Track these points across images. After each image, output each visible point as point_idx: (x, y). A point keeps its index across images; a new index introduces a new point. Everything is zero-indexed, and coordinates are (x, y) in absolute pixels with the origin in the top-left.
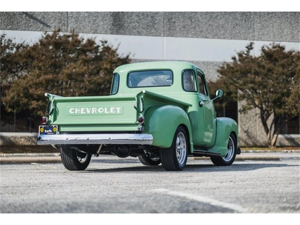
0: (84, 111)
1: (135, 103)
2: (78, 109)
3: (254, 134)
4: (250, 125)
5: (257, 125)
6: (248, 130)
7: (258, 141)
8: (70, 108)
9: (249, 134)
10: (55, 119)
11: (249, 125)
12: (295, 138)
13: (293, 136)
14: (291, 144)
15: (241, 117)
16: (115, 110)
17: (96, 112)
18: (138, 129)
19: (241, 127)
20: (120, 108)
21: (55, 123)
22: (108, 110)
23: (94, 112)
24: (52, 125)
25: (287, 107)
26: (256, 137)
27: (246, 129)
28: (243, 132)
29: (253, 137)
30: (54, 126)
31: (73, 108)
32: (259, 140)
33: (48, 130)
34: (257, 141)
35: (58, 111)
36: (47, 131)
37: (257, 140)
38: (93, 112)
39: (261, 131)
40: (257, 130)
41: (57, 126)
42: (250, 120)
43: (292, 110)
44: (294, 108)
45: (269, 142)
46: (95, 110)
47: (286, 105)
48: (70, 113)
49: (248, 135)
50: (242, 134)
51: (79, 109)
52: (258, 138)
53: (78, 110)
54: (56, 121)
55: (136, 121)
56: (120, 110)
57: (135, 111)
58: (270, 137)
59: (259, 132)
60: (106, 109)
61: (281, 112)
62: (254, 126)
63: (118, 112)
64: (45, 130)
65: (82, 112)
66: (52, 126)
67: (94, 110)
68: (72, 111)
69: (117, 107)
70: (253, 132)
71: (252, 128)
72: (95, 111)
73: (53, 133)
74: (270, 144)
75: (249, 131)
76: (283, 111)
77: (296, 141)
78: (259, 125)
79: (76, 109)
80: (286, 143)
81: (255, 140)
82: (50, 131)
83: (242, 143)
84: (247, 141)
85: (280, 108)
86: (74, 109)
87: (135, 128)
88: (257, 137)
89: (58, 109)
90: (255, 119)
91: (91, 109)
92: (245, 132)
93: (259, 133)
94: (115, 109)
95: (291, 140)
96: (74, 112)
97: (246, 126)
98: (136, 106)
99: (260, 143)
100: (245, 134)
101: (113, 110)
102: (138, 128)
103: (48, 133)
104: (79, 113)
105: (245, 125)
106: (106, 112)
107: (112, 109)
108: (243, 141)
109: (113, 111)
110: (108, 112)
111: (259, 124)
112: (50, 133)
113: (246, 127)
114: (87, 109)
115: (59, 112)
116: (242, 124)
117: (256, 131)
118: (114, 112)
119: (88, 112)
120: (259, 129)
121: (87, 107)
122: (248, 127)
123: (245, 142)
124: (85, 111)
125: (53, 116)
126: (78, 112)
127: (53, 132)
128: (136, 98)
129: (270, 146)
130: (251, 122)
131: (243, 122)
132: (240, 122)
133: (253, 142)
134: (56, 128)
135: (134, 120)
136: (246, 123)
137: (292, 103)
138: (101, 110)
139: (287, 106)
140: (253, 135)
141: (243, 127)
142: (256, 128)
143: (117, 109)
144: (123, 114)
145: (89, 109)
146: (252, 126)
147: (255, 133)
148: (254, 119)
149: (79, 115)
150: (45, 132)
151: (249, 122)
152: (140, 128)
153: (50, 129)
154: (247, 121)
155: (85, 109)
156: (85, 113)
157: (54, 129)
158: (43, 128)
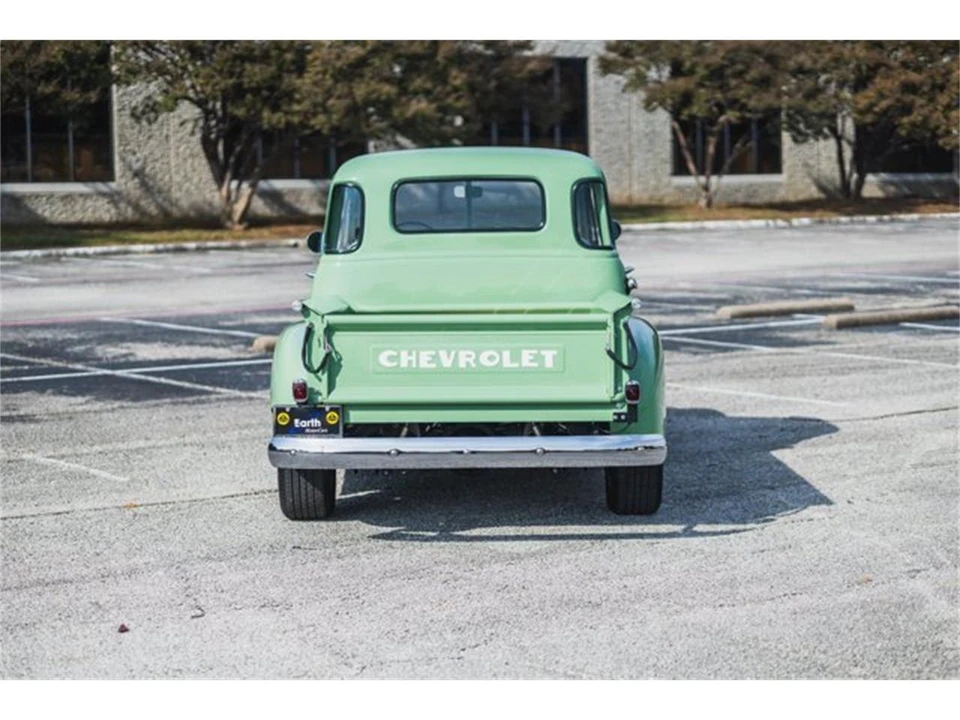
0: (430, 359)
2: (410, 354)
3: (162, 180)
4: (151, 153)
5: (172, 153)
6: (143, 169)
7: (174, 204)
8: (385, 349)
9: (147, 179)
10: (331, 387)
11: (146, 153)
12: (285, 191)
13: (279, 184)
14: (272, 209)
15: (122, 126)
16: (539, 358)
17: (474, 365)
18: (616, 417)
19: (123, 159)
20: (555, 352)
21: (333, 397)
22: (516, 357)
23: (468, 364)
24: (322, 403)
25: (296, 107)
26: (169, 190)
27: (136, 166)
28: (129, 174)
29: (160, 192)
30: (327, 408)
31: (395, 350)
32: (177, 200)
33: (309, 419)
34: (172, 204)
35: (340, 359)
36: (305, 424)
37: (174, 201)
38: (462, 365)
39: (185, 170)
40: (173, 170)
41: (339, 407)
42: (150, 137)
43: (315, 115)
44: (320, 109)
45: (228, 209)
46: (469, 356)
47: (292, 100)
48: (380, 365)
49: (144, 184)
50: (126, 184)
51: (414, 353)
52: (176, 194)
53: (410, 358)
54: (332, 393)
55: (611, 395)
56: (554, 357)
57: (610, 363)
59: (177, 172)
60: (506, 354)
61: (279, 122)
62: (162, 157)
63: (549, 363)
64: (296, 421)
65: (424, 364)
66: (324, 409)
67: (465, 359)
68: (390, 358)
69: (542, 349)
70: (159, 176)
71: (156, 160)
72: (471, 360)
73: (326, 431)
74: (229, 216)
75: (148, 170)
76: (283, 120)
77: (287, 199)
79: (404, 354)
80: (260, 207)
81: (165, 200)
82: (316, 422)
83: (126, 211)
84: (143, 203)
85: (275, 108)
86: (395, 353)
87: (607, 415)
88: (173, 190)
89: (337, 353)
90: (165, 132)
91: (456, 355)
92: (136, 174)
93: (177, 178)
94: (539, 353)
95: (274, 197)
96: (395, 364)
97: (138, 155)
98: (613, 350)
99: (180, 209)
100: (137, 180)
101: (531, 358)
102: (615, 414)
103: (307, 431)
104: (414, 365)
105: (134, 153)
106: (507, 364)
107: (526, 355)
108: (129, 203)
109: (531, 361)
110: (516, 365)
111: (178, 148)
112: (316, 428)
113: (138, 160)
114: (443, 354)
115: (343, 363)
116: (123, 151)
117: (169, 171)
118: (535, 365)
119: (447, 363)
121: (442, 349)
122: (146, 158)
123: (136, 207)
124: (435, 358)
125: (326, 375)
126: (410, 362)
127: (325, 425)
128: (611, 324)
129: (228, 225)
130: (152, 142)
131: (128, 144)
132: (120, 145)
133: (159, 206)
135: (603, 390)
136: (139, 146)
137: (316, 94)
138: (491, 358)
139: (299, 102)
140: (161, 183)
141: (131, 158)
142: (168, 163)
143: (543, 357)
144: (563, 371)
145: (449, 356)
146: (158, 154)
147: (167, 178)
148: (161, 134)
149: (415, 374)
150: (297, 426)
151: (146, 144)
152: (622, 414)
153: (314, 417)
154: (141, 138)
155: (433, 353)
156: (433, 366)
157: (328, 416)
158: (289, 413)
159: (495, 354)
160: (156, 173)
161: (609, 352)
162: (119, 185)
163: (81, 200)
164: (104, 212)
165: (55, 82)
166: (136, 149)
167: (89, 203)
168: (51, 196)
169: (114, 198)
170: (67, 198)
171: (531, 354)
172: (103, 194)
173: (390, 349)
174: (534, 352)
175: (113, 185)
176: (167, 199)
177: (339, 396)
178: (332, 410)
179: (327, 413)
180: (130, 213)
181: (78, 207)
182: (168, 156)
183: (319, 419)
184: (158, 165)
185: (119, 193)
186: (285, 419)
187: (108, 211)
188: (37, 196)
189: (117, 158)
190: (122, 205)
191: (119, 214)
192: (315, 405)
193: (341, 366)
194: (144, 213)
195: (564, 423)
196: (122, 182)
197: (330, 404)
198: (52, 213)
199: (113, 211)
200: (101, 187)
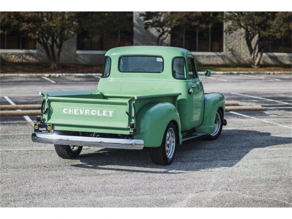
0: (77, 112)
1: (126, 108)
2: (71, 110)
3: (238, 52)
4: (235, 44)
5: (242, 44)
6: (232, 48)
8: (64, 108)
10: (49, 118)
11: (233, 43)
12: (278, 56)
13: (276, 54)
14: (274, 62)
16: (108, 113)
17: (89, 114)
18: (130, 133)
19: (226, 45)
20: (113, 112)
21: (49, 122)
22: (101, 112)
23: (87, 114)
24: (46, 123)
25: (271, 30)
27: (230, 47)
28: (228, 50)
29: (237, 55)
30: (48, 125)
31: (67, 108)
32: (243, 58)
33: (43, 128)
34: (241, 59)
35: (52, 110)
36: (42, 129)
37: (241, 58)
38: (86, 114)
39: (246, 49)
40: (242, 49)
41: (51, 125)
42: (235, 39)
43: (277, 32)
44: (278, 31)
45: (253, 62)
46: (88, 111)
47: (270, 28)
48: (63, 113)
49: (232, 53)
50: (227, 53)
51: (73, 110)
52: (243, 56)
53: (71, 111)
54: (49, 120)
55: (128, 126)
56: (112, 113)
57: (127, 117)
58: (254, 58)
59: (243, 50)
60: (99, 111)
61: (266, 35)
62: (239, 45)
63: (111, 115)
64: (40, 128)
65: (75, 113)
66: (47, 125)
67: (87, 112)
68: (66, 111)
69: (109, 110)
70: (238, 51)
71: (237, 46)
72: (88, 113)
73: (47, 132)
74: (254, 64)
75: (234, 49)
76: (267, 34)
78: (243, 44)
79: (70, 110)
80: (269, 61)
81: (239, 58)
82: (45, 129)
84: (232, 59)
85: (265, 30)
86: (67, 109)
87: (127, 133)
88: (241, 55)
89: (52, 108)
90: (240, 37)
91: (84, 111)
92: (230, 50)
93: (243, 52)
94: (108, 112)
96: (67, 113)
97: (231, 44)
98: (128, 112)
99: (244, 61)
100: (230, 52)
101: (106, 113)
102: (130, 132)
103: (42, 131)
104: (72, 113)
105: (230, 43)
106: (99, 114)
107: (104, 112)
108: (227, 59)
109: (105, 114)
110: (101, 115)
111: (244, 42)
112: (45, 131)
113: (231, 45)
114: (81, 110)
115: (53, 111)
116: (226, 43)
117: (240, 49)
118: (107, 115)
119: (82, 113)
120: (243, 48)
121: (80, 109)
122: (233, 45)
123: (230, 60)
124: (79, 112)
125: (47, 115)
126: (71, 112)
127: (47, 130)
128: (128, 104)
129: (253, 66)
130: (236, 40)
131: (228, 41)
132: (226, 41)
133: (237, 60)
134: (50, 127)
135: (125, 125)
136: (231, 41)
137: (277, 26)
138: (94, 112)
139: (272, 28)
140: (238, 53)
141: (229, 45)
142: (240, 47)
143: (109, 113)
144: (115, 118)
145: (82, 111)
146: (237, 44)
147: (240, 51)
148: (238, 37)
149: (72, 116)
150: (40, 130)
151: (234, 40)
152: (132, 132)
153: (44, 127)
154: (232, 39)
155: (78, 110)
156: (78, 114)
157: (48, 127)
158: (38, 126)
159: (95, 111)
160: (236, 50)
161: (127, 113)
162: (225, 53)
163: (212, 57)
164: (220, 61)
165: (198, 21)
166: (230, 42)
167: (215, 58)
168: (203, 56)
169: (223, 57)
170: (208, 57)
171: (106, 112)
172: (219, 56)
173: (66, 108)
174: (107, 111)
175: (223, 53)
176: (240, 58)
177: (51, 121)
178: (49, 125)
179: (48, 126)
180: (227, 62)
181: (211, 60)
182: (241, 45)
183: (46, 128)
184: (237, 47)
185: (224, 56)
186: (37, 127)
187: (221, 61)
188: (199, 56)
189: (224, 45)
190: (225, 59)
191: (224, 62)
192: (45, 123)
193: (53, 112)
194: (232, 62)
195: (120, 135)
196: (225, 52)
197: (48, 124)
198: (203, 61)
199: (222, 61)
200: (219, 54)
